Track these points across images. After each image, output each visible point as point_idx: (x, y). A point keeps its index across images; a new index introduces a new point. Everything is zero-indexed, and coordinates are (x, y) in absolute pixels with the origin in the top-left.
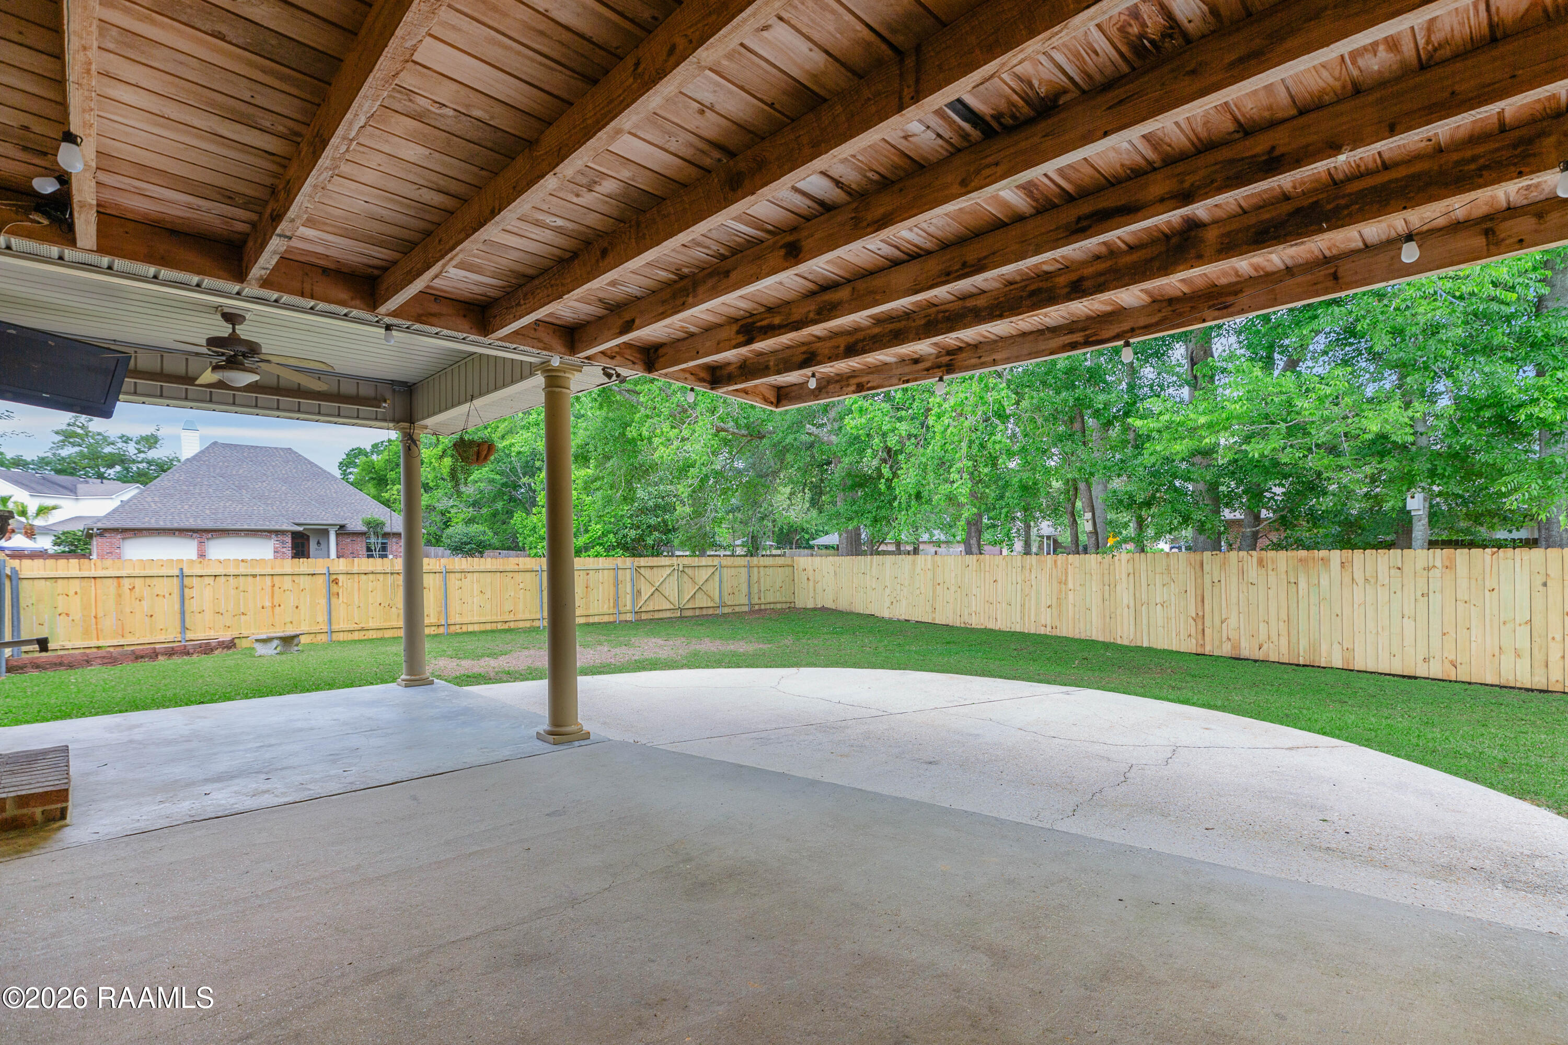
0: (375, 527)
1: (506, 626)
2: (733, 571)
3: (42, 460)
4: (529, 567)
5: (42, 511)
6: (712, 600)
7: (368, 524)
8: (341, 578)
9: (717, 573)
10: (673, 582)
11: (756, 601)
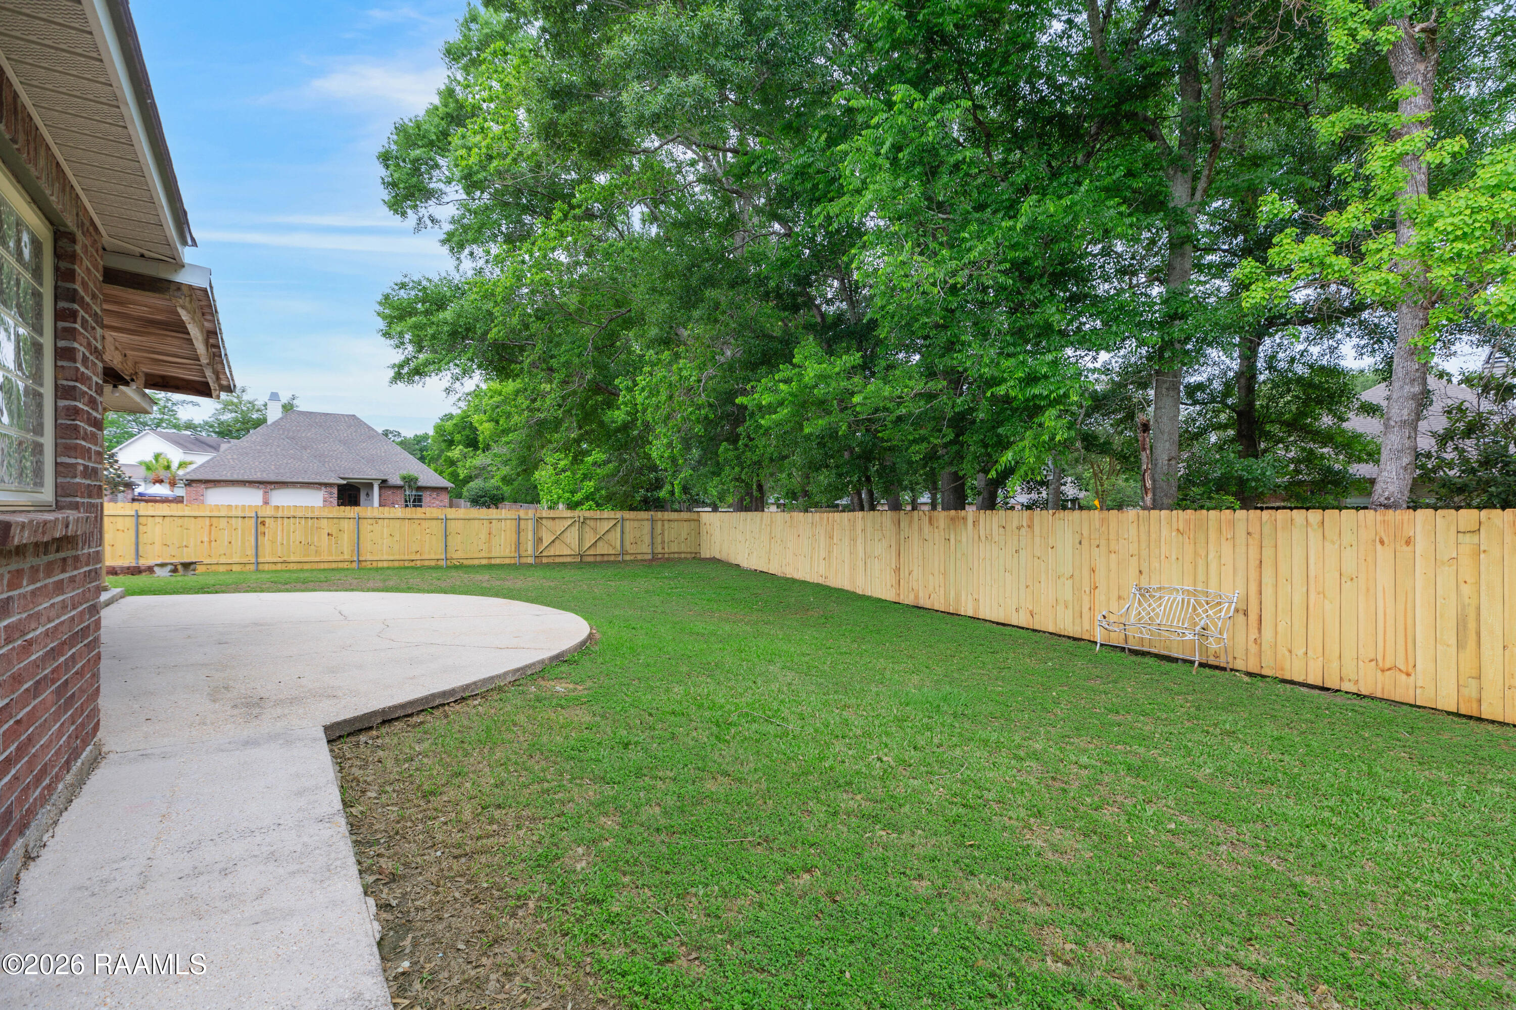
0: (410, 481)
1: (413, 564)
2: (636, 524)
3: (206, 423)
4: (434, 515)
5: (182, 465)
6: (614, 548)
7: (404, 478)
8: (267, 520)
9: (619, 525)
10: (574, 533)
11: (660, 550)
